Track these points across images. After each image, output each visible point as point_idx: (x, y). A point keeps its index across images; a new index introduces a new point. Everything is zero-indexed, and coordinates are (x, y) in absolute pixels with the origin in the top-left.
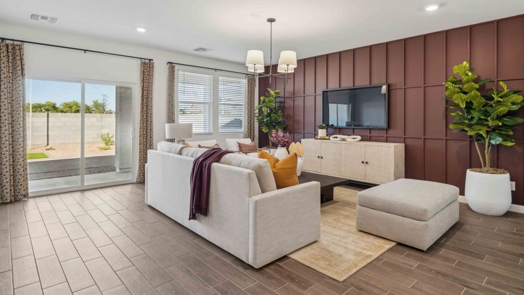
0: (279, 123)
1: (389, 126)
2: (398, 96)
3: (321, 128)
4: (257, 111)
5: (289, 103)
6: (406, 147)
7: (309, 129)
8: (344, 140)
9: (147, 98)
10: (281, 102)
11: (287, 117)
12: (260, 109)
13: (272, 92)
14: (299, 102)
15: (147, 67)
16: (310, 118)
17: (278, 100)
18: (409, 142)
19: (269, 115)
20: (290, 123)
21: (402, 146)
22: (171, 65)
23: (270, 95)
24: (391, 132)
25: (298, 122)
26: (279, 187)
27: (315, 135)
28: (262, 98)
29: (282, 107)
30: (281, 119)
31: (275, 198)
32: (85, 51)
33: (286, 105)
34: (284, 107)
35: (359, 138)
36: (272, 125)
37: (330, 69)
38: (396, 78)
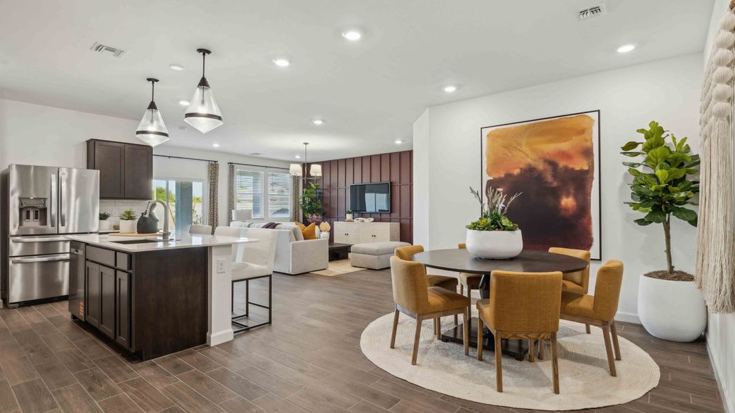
0: (319, 210)
1: (391, 210)
2: (397, 190)
3: (350, 213)
4: (301, 200)
5: (326, 194)
6: (401, 225)
7: (341, 214)
8: (363, 221)
9: (214, 191)
10: (320, 193)
11: (325, 205)
12: (304, 198)
13: (313, 185)
14: (334, 193)
15: (213, 167)
16: (342, 206)
17: (318, 191)
18: (403, 221)
19: (310, 204)
20: (327, 210)
21: (397, 225)
22: (231, 165)
23: (311, 188)
24: (393, 215)
25: (333, 209)
26: (305, 239)
27: (344, 219)
28: (305, 190)
29: (321, 197)
30: (320, 207)
31: (302, 243)
32: (169, 157)
33: (324, 195)
34: (323, 197)
35: (372, 219)
36: (312, 211)
37: (364, 164)
38: (395, 178)
